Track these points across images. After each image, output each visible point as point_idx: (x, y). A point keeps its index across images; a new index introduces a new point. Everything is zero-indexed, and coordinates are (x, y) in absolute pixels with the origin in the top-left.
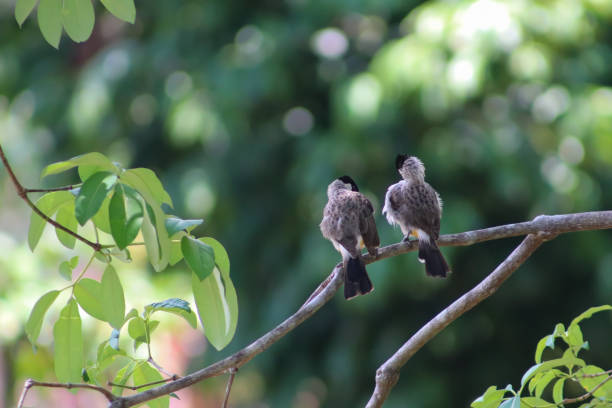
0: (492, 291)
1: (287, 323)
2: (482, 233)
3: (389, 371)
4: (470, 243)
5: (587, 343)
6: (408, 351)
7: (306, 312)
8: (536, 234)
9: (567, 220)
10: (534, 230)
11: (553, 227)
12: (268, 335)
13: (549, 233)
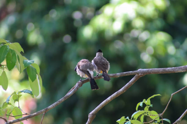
0: (124, 91)
1: (62, 100)
2: (122, 74)
3: (93, 114)
4: (118, 77)
5: (152, 105)
6: (99, 108)
7: (67, 96)
8: (138, 74)
9: (148, 70)
10: (138, 73)
11: (143, 73)
12: (56, 103)
13: (142, 74)
